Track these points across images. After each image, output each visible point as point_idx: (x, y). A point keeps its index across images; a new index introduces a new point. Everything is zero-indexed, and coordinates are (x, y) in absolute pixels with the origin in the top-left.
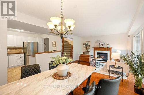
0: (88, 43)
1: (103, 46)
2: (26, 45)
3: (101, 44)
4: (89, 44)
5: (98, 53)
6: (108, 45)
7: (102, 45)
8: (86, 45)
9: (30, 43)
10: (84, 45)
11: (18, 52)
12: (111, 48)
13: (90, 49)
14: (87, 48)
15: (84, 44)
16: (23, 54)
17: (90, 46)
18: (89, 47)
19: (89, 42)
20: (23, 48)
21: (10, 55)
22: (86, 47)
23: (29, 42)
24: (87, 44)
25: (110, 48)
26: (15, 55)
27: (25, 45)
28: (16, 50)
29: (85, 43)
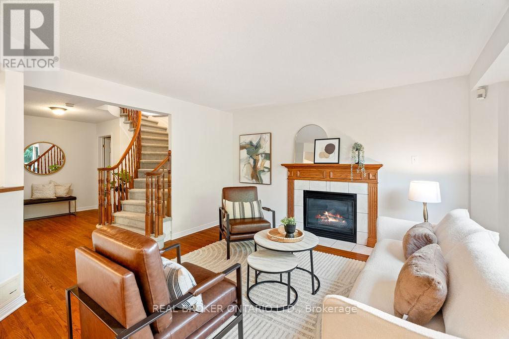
0: (262, 143)
1: (332, 158)
3: (321, 146)
4: (265, 149)
5: (308, 194)
6: (358, 148)
7: (329, 149)
8: (252, 149)
10: (245, 151)
12: (377, 167)
13: (270, 170)
14: (255, 167)
15: (242, 148)
17: (268, 156)
18: (267, 164)
19: (267, 137)
22: (252, 161)
24: (257, 147)
25: (368, 167)
29: (247, 140)
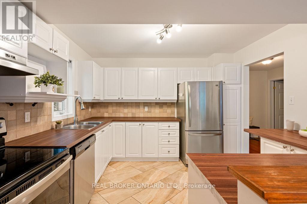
2: (184, 95)
9: (198, 85)
11: (165, 115)
16: (178, 124)
20: (178, 104)
21: (146, 124)
23: (192, 84)
26: (156, 124)
27: (181, 95)
28: (161, 110)
